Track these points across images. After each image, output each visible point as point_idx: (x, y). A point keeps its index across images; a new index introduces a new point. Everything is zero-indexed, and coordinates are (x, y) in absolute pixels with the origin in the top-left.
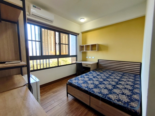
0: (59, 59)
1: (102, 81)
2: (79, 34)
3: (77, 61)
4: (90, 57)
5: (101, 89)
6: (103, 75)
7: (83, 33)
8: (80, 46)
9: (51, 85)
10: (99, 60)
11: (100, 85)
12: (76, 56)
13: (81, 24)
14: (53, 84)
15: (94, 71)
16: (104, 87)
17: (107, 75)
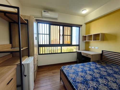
0: (62, 47)
1: (98, 77)
2: (82, 25)
3: (79, 50)
4: (93, 48)
5: (89, 87)
6: (104, 70)
7: (86, 24)
8: (83, 36)
9: (55, 66)
10: (104, 52)
11: (91, 82)
12: (78, 45)
13: (84, 16)
14: (56, 66)
15: (94, 62)
16: (95, 87)
17: (111, 72)
